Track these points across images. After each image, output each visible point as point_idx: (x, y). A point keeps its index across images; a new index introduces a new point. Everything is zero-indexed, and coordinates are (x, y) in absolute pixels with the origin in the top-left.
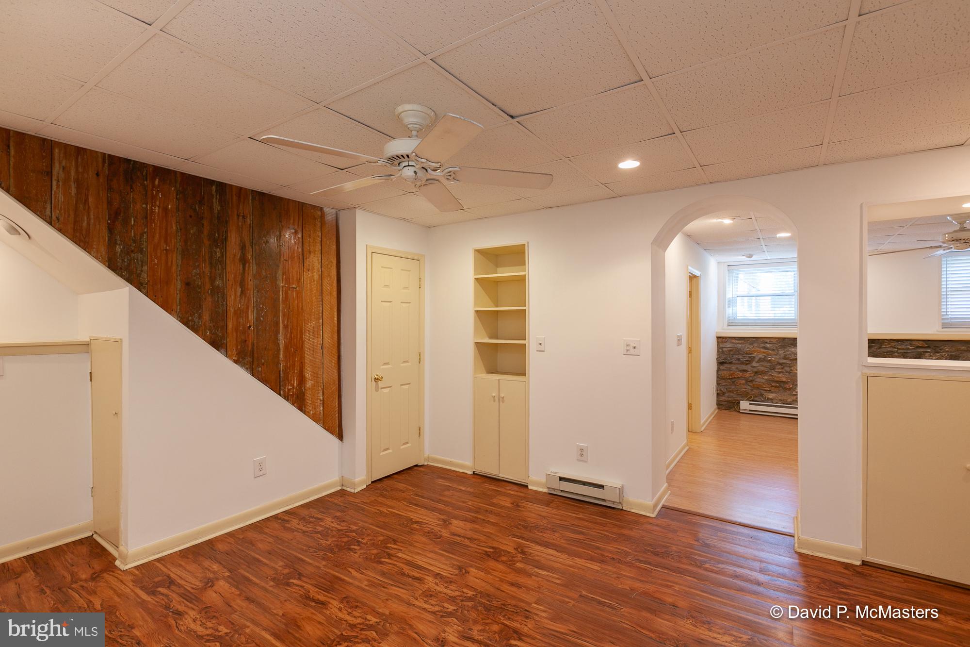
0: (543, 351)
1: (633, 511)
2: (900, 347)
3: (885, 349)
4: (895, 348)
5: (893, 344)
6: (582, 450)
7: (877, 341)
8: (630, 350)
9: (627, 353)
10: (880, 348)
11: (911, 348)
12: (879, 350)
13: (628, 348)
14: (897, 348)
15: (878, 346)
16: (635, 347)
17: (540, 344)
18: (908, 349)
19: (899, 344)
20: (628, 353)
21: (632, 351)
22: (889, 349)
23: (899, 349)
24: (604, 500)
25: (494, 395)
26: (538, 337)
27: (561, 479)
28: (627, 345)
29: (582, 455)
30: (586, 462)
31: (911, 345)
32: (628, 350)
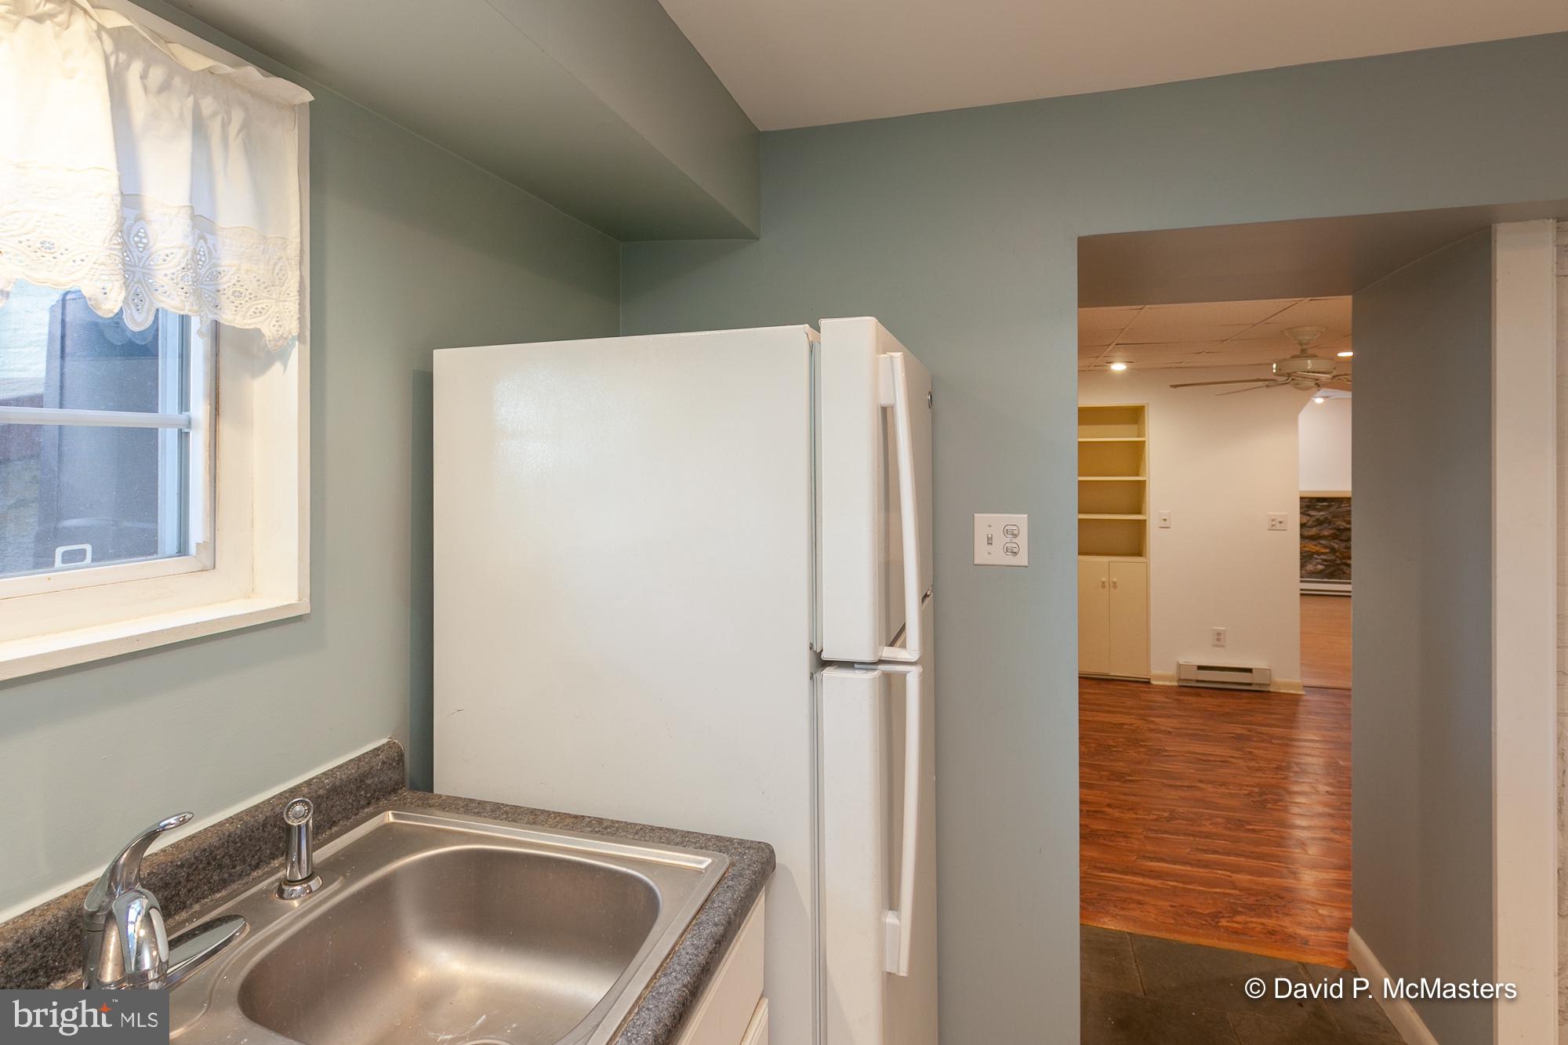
0: (1168, 528)
1: (1282, 691)
6: (1219, 634)
8: (1276, 525)
9: (1272, 528)
13: (1274, 523)
16: (1281, 522)
17: (1165, 520)
20: (1274, 528)
21: (1278, 526)
24: (1250, 684)
25: (1104, 580)
26: (1161, 511)
27: (1200, 668)
28: (1273, 520)
29: (1218, 640)
30: (1223, 646)
32: (1273, 525)
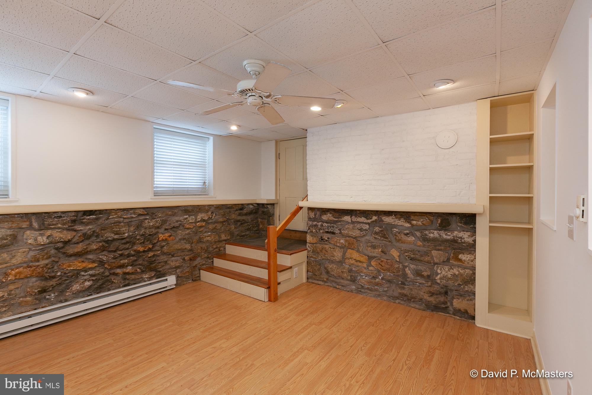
2: (125, 217)
3: (112, 220)
4: (121, 217)
5: (119, 214)
7: (105, 211)
10: (108, 219)
11: (134, 216)
12: (106, 222)
14: (123, 218)
15: (105, 216)
18: (132, 218)
19: (125, 213)
22: (116, 219)
23: (125, 218)
31: (134, 213)
